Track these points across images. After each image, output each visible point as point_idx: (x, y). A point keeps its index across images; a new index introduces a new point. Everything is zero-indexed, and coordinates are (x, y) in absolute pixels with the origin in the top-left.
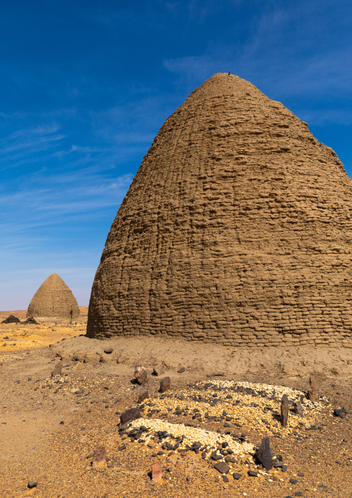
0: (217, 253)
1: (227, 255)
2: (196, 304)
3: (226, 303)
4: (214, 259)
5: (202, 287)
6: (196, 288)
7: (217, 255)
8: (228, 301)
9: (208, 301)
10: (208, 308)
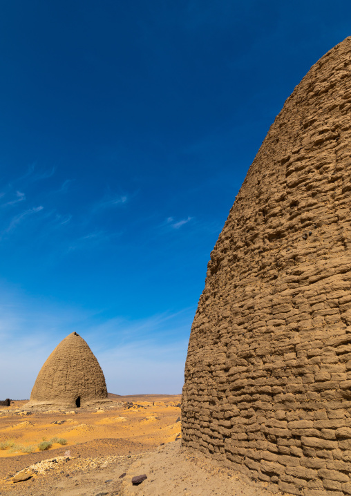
0: (296, 277)
1: (314, 278)
2: (262, 393)
3: (319, 391)
4: (292, 291)
5: (272, 354)
6: (261, 356)
7: (298, 281)
8: (322, 385)
9: (283, 385)
10: (283, 402)
